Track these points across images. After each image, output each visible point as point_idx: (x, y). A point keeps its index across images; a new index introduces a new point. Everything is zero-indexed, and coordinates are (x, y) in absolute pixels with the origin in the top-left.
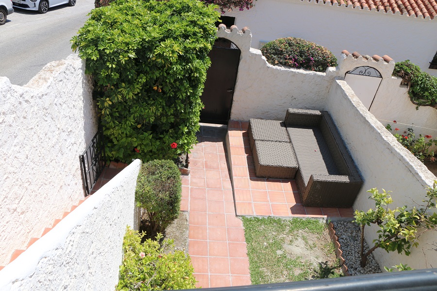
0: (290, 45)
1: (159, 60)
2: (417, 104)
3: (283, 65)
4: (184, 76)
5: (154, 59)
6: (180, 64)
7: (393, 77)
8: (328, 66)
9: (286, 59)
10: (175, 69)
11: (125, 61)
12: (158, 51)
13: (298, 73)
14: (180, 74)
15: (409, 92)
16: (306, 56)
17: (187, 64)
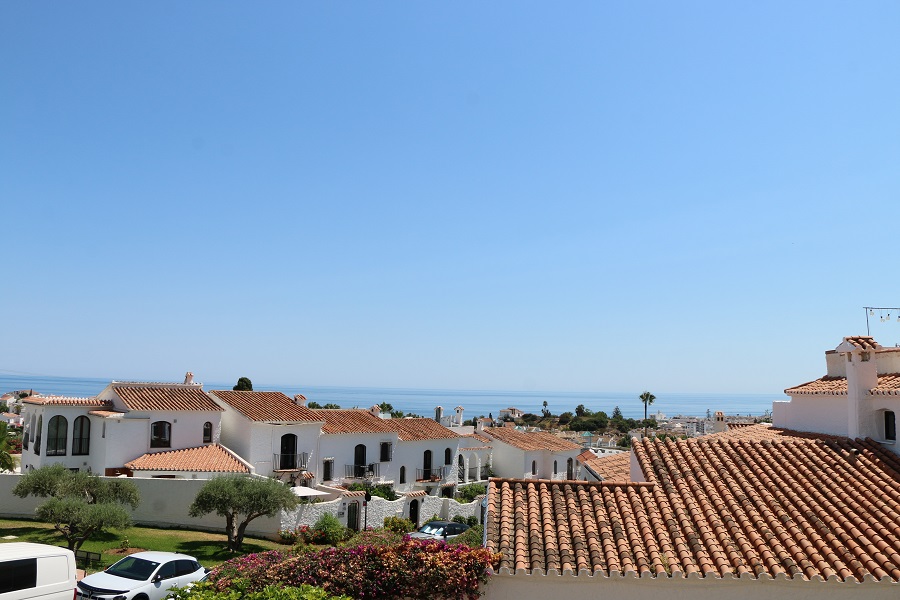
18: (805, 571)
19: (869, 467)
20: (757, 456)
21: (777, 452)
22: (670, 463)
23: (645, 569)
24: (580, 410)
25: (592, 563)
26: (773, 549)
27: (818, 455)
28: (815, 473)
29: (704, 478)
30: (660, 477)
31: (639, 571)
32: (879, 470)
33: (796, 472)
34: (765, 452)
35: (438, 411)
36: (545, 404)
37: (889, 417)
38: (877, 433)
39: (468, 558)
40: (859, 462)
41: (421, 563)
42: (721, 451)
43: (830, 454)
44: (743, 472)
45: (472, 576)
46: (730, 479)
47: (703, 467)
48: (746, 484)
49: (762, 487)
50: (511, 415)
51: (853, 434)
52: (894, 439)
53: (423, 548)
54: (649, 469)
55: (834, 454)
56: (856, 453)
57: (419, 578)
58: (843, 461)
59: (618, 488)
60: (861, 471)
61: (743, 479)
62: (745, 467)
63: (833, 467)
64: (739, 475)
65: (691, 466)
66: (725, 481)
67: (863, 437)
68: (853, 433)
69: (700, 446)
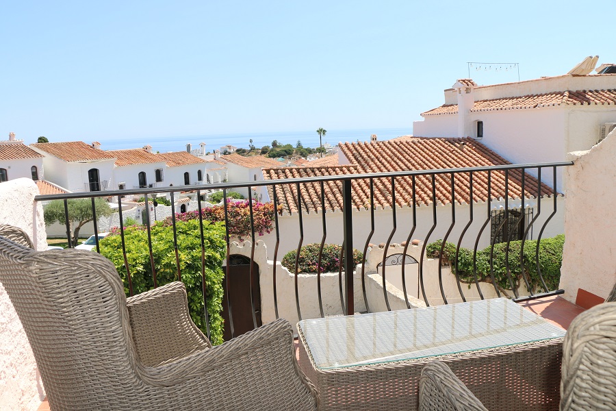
0: (310, 251)
1: (168, 270)
2: (467, 282)
3: (307, 272)
4: (195, 284)
5: (162, 270)
6: (190, 273)
7: (429, 260)
8: (356, 264)
9: (309, 265)
10: (184, 278)
11: (134, 274)
12: (165, 261)
13: (326, 276)
14: (190, 283)
15: (453, 272)
16: (329, 258)
17: (196, 272)
18: (442, 202)
19: (470, 151)
20: (411, 148)
21: (421, 146)
22: (364, 154)
23: (361, 207)
24: (274, 144)
25: (331, 206)
26: (425, 193)
27: (443, 146)
28: (442, 155)
29: (384, 161)
30: (359, 162)
31: (358, 208)
32: (475, 153)
33: (433, 155)
34: (415, 146)
35: (189, 147)
36: (251, 141)
37: (480, 124)
38: (474, 135)
39: (264, 209)
40: (465, 149)
41: (238, 214)
42: (390, 147)
43: (449, 146)
44: (404, 157)
45: (267, 218)
46: (398, 161)
47: (382, 155)
48: (407, 163)
49: (416, 164)
50: (228, 150)
51: (460, 136)
52: (482, 136)
53: (237, 206)
54: (352, 158)
55: (451, 145)
56: (463, 144)
57: (238, 222)
58: (456, 149)
59: (337, 169)
60: (466, 154)
61: (405, 160)
62: (405, 154)
63: (452, 152)
64: (403, 158)
65: (375, 155)
66: (395, 162)
67: (466, 137)
68: (460, 134)
69: (378, 145)
